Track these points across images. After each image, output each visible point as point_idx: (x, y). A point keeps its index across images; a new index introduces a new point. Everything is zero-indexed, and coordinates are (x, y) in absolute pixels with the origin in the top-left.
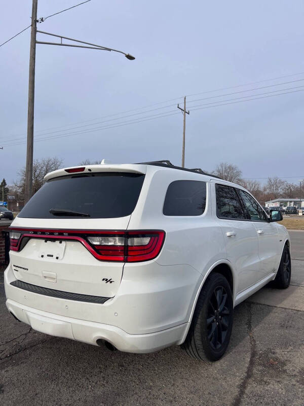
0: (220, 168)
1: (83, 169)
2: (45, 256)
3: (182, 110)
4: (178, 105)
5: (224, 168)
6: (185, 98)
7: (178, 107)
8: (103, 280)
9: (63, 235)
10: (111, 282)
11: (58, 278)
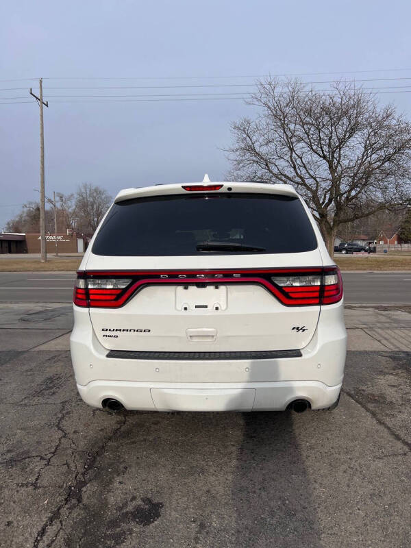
0: (83, 190)
1: (222, 186)
2: (192, 307)
3: (37, 98)
4: (31, 90)
5: (88, 190)
6: (41, 81)
7: (31, 93)
8: (293, 329)
9: (233, 276)
10: (304, 330)
11: (218, 335)
